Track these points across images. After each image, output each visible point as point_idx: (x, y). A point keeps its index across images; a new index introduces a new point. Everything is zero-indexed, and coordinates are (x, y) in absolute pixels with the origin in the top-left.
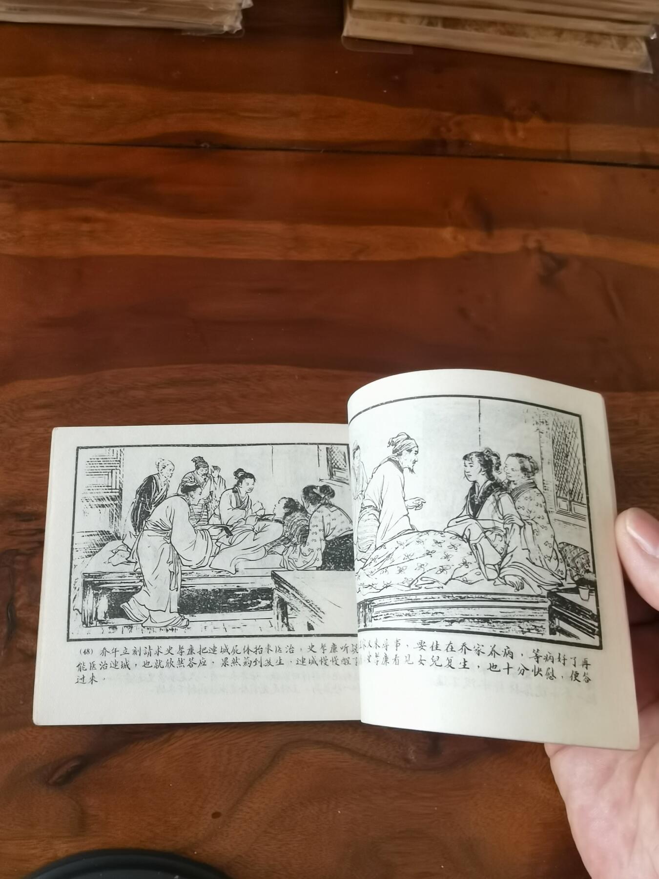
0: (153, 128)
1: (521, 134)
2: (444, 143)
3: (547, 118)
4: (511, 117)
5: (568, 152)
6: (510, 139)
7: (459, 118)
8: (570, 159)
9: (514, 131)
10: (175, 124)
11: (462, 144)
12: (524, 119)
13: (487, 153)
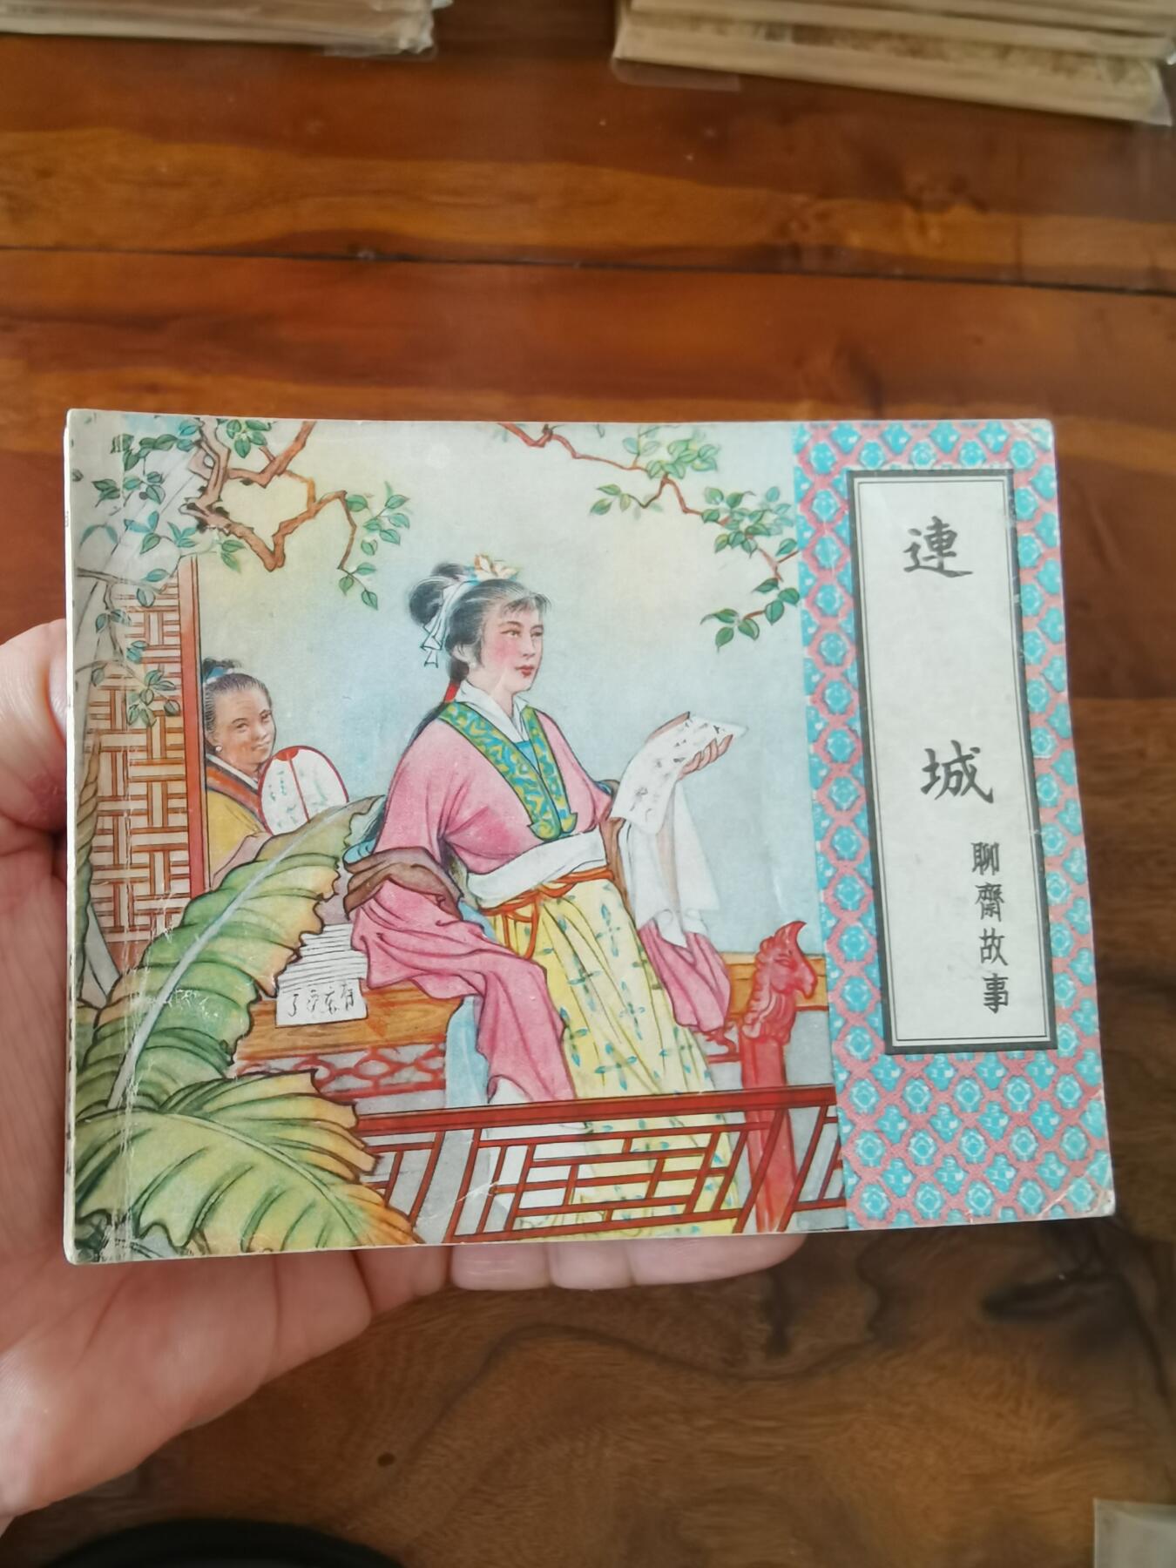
0: (271, 223)
1: (934, 234)
2: (796, 251)
3: (981, 205)
4: (917, 204)
5: (1019, 266)
6: (915, 245)
7: (822, 205)
8: (1022, 278)
9: (922, 228)
10: (311, 216)
11: (828, 252)
12: (942, 207)
13: (872, 269)
